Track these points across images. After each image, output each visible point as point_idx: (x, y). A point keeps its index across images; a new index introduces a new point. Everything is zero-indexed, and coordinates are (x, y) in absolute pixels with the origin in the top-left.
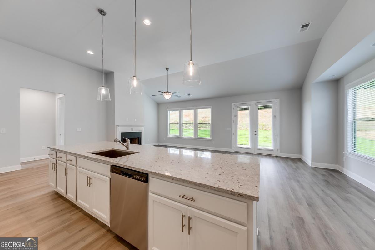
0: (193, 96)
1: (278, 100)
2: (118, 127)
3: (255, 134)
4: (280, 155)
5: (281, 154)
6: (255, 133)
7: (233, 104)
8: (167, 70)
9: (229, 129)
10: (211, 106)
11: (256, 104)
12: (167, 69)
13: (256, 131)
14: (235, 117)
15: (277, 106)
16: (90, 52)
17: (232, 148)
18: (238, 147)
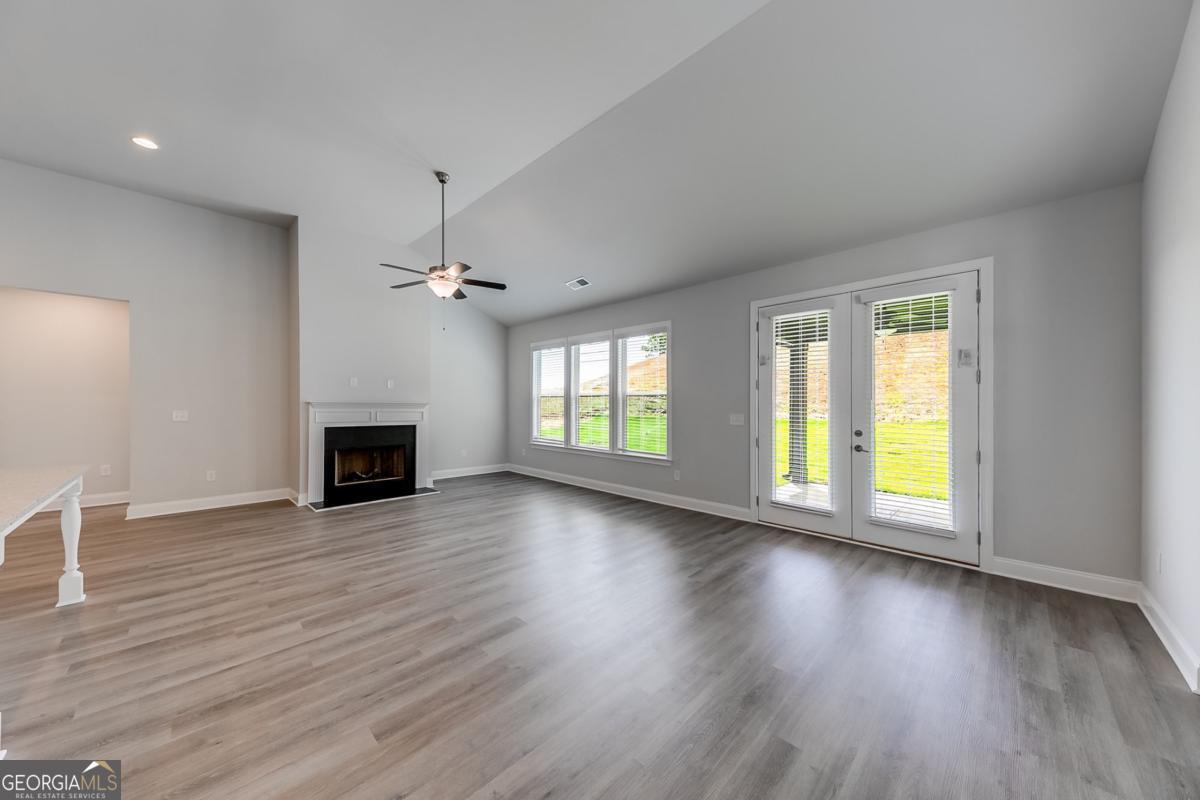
0: (599, 288)
1: (987, 265)
2: (311, 409)
3: (858, 448)
4: (994, 564)
5: (999, 560)
6: (857, 441)
7: (754, 306)
8: (442, 181)
9: (735, 419)
10: (668, 324)
11: (858, 299)
12: (441, 177)
13: (859, 434)
14: (763, 364)
15: (979, 300)
16: (145, 143)
17: (749, 507)
18: (776, 505)
